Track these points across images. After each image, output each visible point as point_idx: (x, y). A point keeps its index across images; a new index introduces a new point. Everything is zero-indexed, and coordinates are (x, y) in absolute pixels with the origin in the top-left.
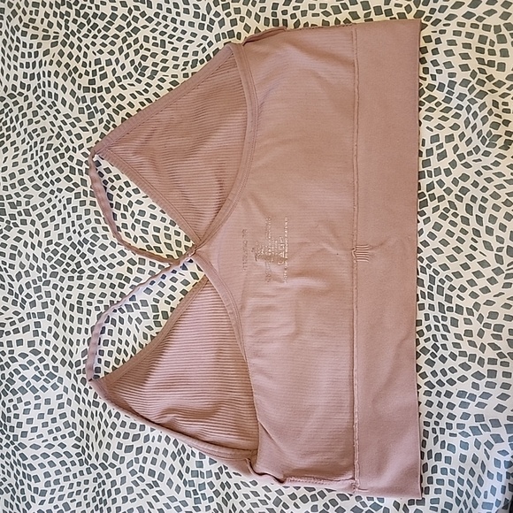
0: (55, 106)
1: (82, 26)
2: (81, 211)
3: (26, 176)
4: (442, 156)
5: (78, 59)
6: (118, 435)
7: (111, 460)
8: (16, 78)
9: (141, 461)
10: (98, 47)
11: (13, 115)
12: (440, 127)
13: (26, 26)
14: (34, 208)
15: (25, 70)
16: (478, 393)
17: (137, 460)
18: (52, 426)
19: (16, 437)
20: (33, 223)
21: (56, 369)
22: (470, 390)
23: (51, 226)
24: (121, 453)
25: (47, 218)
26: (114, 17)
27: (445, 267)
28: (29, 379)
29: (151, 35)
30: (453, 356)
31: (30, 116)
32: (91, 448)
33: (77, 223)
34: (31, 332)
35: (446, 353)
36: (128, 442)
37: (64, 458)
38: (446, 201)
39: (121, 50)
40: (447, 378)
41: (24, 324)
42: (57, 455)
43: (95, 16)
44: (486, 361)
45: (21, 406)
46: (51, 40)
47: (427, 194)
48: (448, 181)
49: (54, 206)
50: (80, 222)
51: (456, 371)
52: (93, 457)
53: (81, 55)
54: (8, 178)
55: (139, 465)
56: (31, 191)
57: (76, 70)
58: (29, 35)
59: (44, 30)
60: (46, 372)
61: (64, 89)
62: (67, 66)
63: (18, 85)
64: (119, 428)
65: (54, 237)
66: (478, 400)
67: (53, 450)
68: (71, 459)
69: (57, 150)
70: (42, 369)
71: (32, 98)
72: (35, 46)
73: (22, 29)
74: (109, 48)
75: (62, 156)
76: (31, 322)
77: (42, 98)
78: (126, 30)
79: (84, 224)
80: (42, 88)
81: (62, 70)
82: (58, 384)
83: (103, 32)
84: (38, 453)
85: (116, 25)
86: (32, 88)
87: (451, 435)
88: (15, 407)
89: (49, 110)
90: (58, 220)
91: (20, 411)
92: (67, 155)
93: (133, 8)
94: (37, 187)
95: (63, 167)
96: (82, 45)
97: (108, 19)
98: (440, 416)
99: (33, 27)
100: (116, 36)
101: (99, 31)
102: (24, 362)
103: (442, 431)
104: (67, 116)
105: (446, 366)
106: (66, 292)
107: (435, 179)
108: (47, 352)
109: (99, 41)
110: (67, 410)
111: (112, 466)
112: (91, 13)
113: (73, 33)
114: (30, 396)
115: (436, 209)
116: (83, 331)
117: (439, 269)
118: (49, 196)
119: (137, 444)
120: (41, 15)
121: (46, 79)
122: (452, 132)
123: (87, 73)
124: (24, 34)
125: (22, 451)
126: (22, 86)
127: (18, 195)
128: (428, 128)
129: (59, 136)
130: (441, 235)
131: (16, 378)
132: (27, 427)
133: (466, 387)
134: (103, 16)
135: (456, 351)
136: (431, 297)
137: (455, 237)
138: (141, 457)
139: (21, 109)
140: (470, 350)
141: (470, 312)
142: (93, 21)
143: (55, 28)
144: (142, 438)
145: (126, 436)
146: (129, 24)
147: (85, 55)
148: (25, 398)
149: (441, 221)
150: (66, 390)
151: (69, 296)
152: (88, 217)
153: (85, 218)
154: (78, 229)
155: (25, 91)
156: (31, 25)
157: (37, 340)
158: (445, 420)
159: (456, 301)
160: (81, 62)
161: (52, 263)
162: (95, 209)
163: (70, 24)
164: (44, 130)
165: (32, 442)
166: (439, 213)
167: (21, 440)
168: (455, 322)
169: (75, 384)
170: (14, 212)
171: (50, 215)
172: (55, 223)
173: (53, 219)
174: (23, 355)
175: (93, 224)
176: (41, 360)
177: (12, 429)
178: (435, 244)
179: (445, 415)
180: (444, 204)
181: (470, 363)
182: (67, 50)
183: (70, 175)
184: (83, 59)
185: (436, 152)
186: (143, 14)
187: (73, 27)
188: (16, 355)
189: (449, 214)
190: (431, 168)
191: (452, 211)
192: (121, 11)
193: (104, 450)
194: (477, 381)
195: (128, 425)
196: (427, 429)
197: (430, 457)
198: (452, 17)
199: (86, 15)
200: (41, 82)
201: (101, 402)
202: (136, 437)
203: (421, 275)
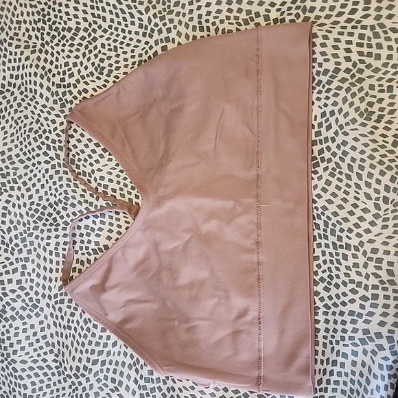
0: (35, 98)
1: (54, 37)
2: (56, 178)
3: (13, 153)
4: (329, 128)
5: (52, 63)
6: (87, 351)
7: (82, 371)
8: (4, 78)
9: (105, 371)
10: (67, 53)
11: (3, 106)
12: (325, 105)
13: (12, 38)
14: (20, 177)
15: (12, 72)
16: (364, 312)
17: (102, 371)
18: (36, 346)
19: (8, 355)
20: (19, 189)
21: (38, 301)
22: (359, 310)
23: (33, 191)
24: (89, 365)
25: (30, 184)
26: (78, 29)
27: (335, 214)
28: (18, 309)
29: (106, 43)
30: (345, 284)
31: (15, 107)
32: (66, 362)
33: (53, 187)
34: (19, 273)
35: (339, 282)
36: (95, 357)
37: (46, 370)
38: (333, 162)
39: (84, 55)
40: (341, 300)
41: (13, 267)
42: (41, 368)
43: (63, 29)
44: (370, 287)
45: (12, 331)
46: (31, 49)
47: (318, 157)
48: (333, 147)
49: (35, 176)
50: (55, 187)
51: (347, 295)
52: (68, 369)
53: (54, 59)
55: (103, 374)
56: (18, 165)
57: (50, 71)
58: (14, 46)
59: (26, 42)
60: (30, 304)
61: (41, 86)
62: (44, 68)
63: (6, 84)
64: (87, 346)
65: (36, 199)
66: (365, 317)
67: (38, 364)
68: (52, 371)
69: (36, 132)
70: (27, 301)
71: (17, 93)
72: (19, 54)
73: (9, 41)
74: (75, 53)
75: (40, 136)
76: (19, 265)
77: (25, 93)
78: (88, 39)
79: (58, 188)
80: (25, 85)
81: (40, 71)
82: (40, 313)
83: (70, 42)
84: (26, 366)
85: (80, 36)
86: (17, 86)
87: (344, 345)
88: (8, 332)
89: (30, 102)
90: (38, 186)
91: (11, 335)
92: (44, 136)
93: (92, 22)
94: (22, 161)
95: (41, 145)
96: (55, 52)
97: (73, 31)
98: (335, 331)
99: (17, 40)
100: (80, 45)
101: (67, 41)
102: (13, 296)
103: (337, 343)
104: (44, 106)
105: (340, 292)
106: (46, 241)
108: (31, 288)
109: (67, 48)
110: (47, 332)
111: (83, 375)
112: (60, 27)
113: (47, 43)
114: (18, 323)
115: (326, 169)
116: (60, 270)
117: (331, 216)
118: (31, 168)
119: (101, 358)
120: (23, 30)
121: (28, 79)
123: (59, 73)
124: (10, 45)
125: (13, 365)
126: (10, 84)
127: (7, 167)
128: (319, 106)
129: (38, 121)
130: (331, 189)
131: (8, 308)
132: (17, 347)
133: (355, 307)
134: (70, 29)
135: (347, 280)
136: (326, 237)
137: (342, 190)
138: (105, 368)
139: (8, 102)
140: (357, 279)
141: (356, 249)
142: (62, 33)
143: (34, 39)
144: (105, 353)
145: (93, 352)
146: (90, 35)
147: (57, 59)
148: (15, 324)
149: (330, 179)
150: (46, 317)
151: (48, 244)
152: (61, 183)
153: (59, 183)
154: (54, 192)
155: (11, 89)
156: (16, 38)
157: (23, 279)
158: (340, 333)
159: (345, 240)
160: (54, 65)
161: (35, 219)
162: (67, 176)
163: (45, 36)
164: (26, 117)
165: (21, 359)
166: (328, 172)
167: (12, 357)
168: (345, 257)
169: (53, 312)
170: (5, 180)
171: (32, 182)
172: (36, 188)
173: (34, 185)
174: (13, 291)
175: (65, 188)
176: (27, 294)
177: (6, 348)
178: (327, 196)
179: (340, 330)
180: (332, 165)
181: (357, 289)
182: (43, 56)
183: (47, 151)
184: (55, 63)
185: (325, 125)
186: (100, 27)
187: (48, 38)
188: (7, 291)
189: (336, 173)
190: (322, 138)
191: (338, 170)
192: (84, 25)
193: (77, 363)
194: (363, 303)
195: (94, 343)
196: (325, 341)
197: (328, 364)
198: (336, 23)
199: (57, 29)
200: (24, 81)
201: (73, 326)
202: (101, 353)
203: (317, 221)
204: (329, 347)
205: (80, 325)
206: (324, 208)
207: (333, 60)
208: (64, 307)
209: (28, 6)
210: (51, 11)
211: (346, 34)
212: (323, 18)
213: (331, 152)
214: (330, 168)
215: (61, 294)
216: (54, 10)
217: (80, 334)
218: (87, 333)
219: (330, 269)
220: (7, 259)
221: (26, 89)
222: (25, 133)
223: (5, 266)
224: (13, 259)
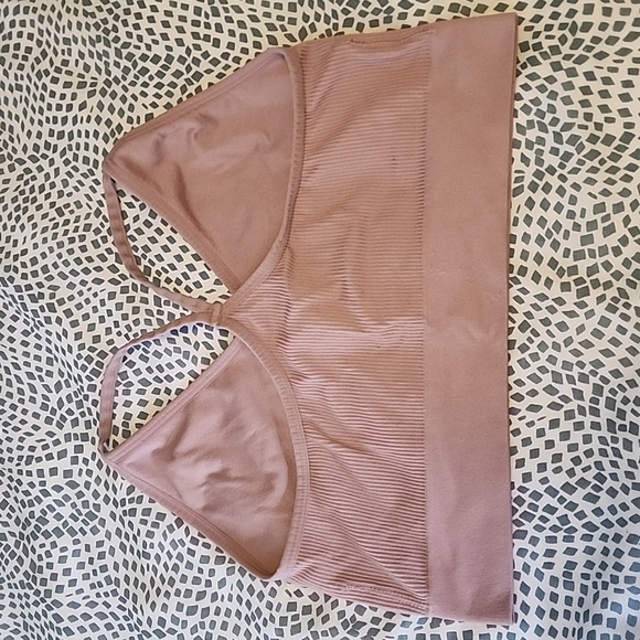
0: (93, 175)
1: (126, 70)
2: (128, 308)
3: (49, 261)
4: (609, 231)
5: (121, 113)
6: (178, 593)
7: (169, 625)
8: (39, 135)
9: (207, 625)
10: (151, 99)
11: (37, 184)
12: (606, 193)
13: (58, 70)
14: (61, 302)
15: (52, 126)
17: (202, 625)
18: (94, 579)
19: (48, 593)
20: (59, 321)
21: (97, 507)
23: (83, 327)
24: (182, 616)
25: (77, 315)
26: (169, 59)
27: (617, 374)
28: (66, 518)
30: (625, 489)
31: (60, 186)
32: (139, 611)
33: (123, 324)
34: (68, 459)
35: (616, 486)
36: (191, 602)
37: (110, 619)
38: (614, 288)
40: (617, 517)
41: (60, 448)
42: (101, 616)
43: (144, 58)
45: (56, 553)
46: (88, 89)
47: (588, 280)
48: (617, 263)
49: (87, 301)
50: (126, 323)
51: (628, 508)
52: (145, 622)
53: (125, 107)
54: (29, 264)
55: (205, 631)
56: (57, 281)
57: (119, 128)
58: (61, 83)
59: (80, 76)
60: (84, 511)
63: (42, 145)
64: (178, 585)
65: (87, 339)
67: (97, 610)
68: (119, 622)
69: (97, 231)
70: (80, 507)
71: (59, 162)
72: (69, 97)
73: (53, 74)
74: (165, 100)
75: (104, 239)
76: (70, 447)
77: (73, 163)
78: (186, 76)
79: (132, 325)
80: (74, 150)
81: (103, 129)
82: (99, 527)
83: (157, 80)
84: (77, 613)
85: (172, 70)
86: (60, 149)
87: (616, 591)
88: (48, 554)
89: (83, 179)
90: (94, 318)
91: (54, 560)
93: (191, 47)
94: (63, 276)
95: (106, 254)
96: (128, 95)
97: (162, 62)
98: (604, 566)
99: (66, 72)
100: (173, 85)
101: (151, 78)
102: (59, 496)
103: (605, 586)
105: (617, 502)
107: (599, 260)
108: (87, 485)
109: (151, 90)
110: (109, 561)
111: (172, 631)
112: (138, 54)
113: (117, 80)
114: (66, 540)
115: (601, 299)
117: (609, 377)
119: (202, 604)
120: (75, 55)
121: (82, 141)
122: (620, 199)
124: (55, 81)
125: (56, 611)
126: (48, 146)
127: (40, 285)
128: (590, 194)
129: (98, 213)
130: (610, 332)
131: (50, 516)
132: (63, 580)
134: (156, 59)
135: (629, 483)
136: (595, 412)
137: (629, 334)
138: (207, 621)
139: (47, 176)
142: (141, 64)
143: (93, 72)
144: (208, 596)
145: (188, 593)
146: (189, 69)
147: (131, 108)
148: (61, 542)
149: (609, 315)
150: (108, 535)
152: (136, 317)
153: (132, 317)
154: (124, 331)
155: (50, 153)
156: (64, 69)
157: (75, 469)
158: (610, 571)
159: (630, 417)
160: (125, 117)
161: (87, 373)
162: (147, 307)
163: (112, 68)
164: (78, 205)
165: (70, 600)
166: (605, 304)
167: (55, 596)
168: (628, 445)
169: (121, 527)
170: (36, 306)
171: (83, 311)
172: (89, 322)
173: (86, 317)
174: (58, 488)
175: (142, 325)
176: (80, 495)
177: (44, 582)
178: (602, 344)
179: (611, 565)
180: (612, 293)
182: (107, 101)
183: (117, 265)
184: (127, 113)
185: (601, 226)
186: (206, 55)
187: (116, 72)
188: (48, 487)
189: (619, 305)
190: (594, 246)
191: (623, 301)
192: (178, 51)
193: (158, 613)
195: (190, 579)
196: (585, 582)
197: (586, 619)
199: (130, 57)
200: (73, 143)
201: (153, 553)
202: (201, 595)
203: (580, 386)
204: (591, 591)
205: (165, 551)
206: (597, 364)
207: (620, 121)
208: (135, 520)
209: (81, 12)
210: (119, 25)
213: (612, 271)
214: (608, 298)
215: (131, 501)
216: (125, 23)
217: (166, 566)
218: (178, 562)
219: (598, 465)
220: (51, 434)
221: (76, 157)
222: (76, 230)
223: (45, 447)
224: (60, 435)
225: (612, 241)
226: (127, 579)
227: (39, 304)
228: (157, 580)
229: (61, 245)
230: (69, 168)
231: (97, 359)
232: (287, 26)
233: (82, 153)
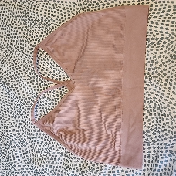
0: (23, 51)
1: (31, 24)
2: (32, 86)
3: (11, 75)
4: (157, 63)
5: (30, 35)
6: (47, 162)
7: (45, 170)
8: (9, 41)
9: (55, 171)
10: (37, 31)
11: (8, 54)
12: (156, 53)
14: (15, 85)
15: (12, 39)
16: (171, 143)
17: (53, 170)
18: (25, 159)
20: (14, 90)
21: (25, 140)
22: (168, 143)
23: (21, 91)
24: (48, 168)
25: (19, 89)
26: (42, 20)
27: (160, 100)
28: (17, 143)
29: (54, 26)
30: (162, 131)
31: (14, 55)
32: (37, 167)
33: (31, 91)
35: (160, 130)
36: (50, 164)
37: (29, 170)
38: (158, 78)
39: (45, 32)
40: (161, 138)
41: (15, 124)
42: (27, 169)
43: (36, 20)
44: (174, 133)
45: (14, 152)
46: (21, 29)
47: (152, 76)
48: (159, 71)
49: (22, 85)
51: (163, 136)
52: (38, 170)
54: (6, 75)
55: (54, 172)
56: (14, 80)
57: (29, 39)
58: (14, 27)
59: (19, 25)
60: (22, 141)
62: (26, 37)
63: (9, 44)
64: (47, 160)
65: (22, 95)
66: (171, 145)
67: (25, 167)
68: (31, 170)
69: (24, 66)
70: (21, 140)
71: (14, 48)
72: (16, 31)
73: (12, 25)
74: (41, 31)
75: (26, 68)
76: (18, 124)
77: (17, 48)
78: (46, 25)
79: (33, 91)
80: (18, 45)
81: (25, 39)
82: (26, 145)
83: (39, 26)
84: (20, 168)
85: (43, 23)
86: (14, 45)
87: (161, 158)
88: (12, 152)
89: (20, 53)
90: (24, 89)
91: (14, 154)
93: (48, 17)
94: (15, 78)
95: (26, 72)
96: (32, 30)
97: (40, 21)
98: (158, 151)
99: (15, 25)
100: (43, 27)
101: (37, 26)
102: (15, 137)
103: (158, 157)
104: (27, 55)
105: (160, 135)
106: (27, 114)
107: (154, 71)
108: (23, 134)
109: (37, 29)
110: (29, 154)
111: (45, 172)
112: (34, 19)
113: (29, 27)
116: (33, 127)
117: (158, 101)
118: (19, 81)
119: (53, 165)
120: (18, 20)
121: (20, 42)
122: (160, 55)
123: (33, 40)
124: (12, 27)
125: (14, 168)
126: (11, 44)
127: (9, 81)
128: (152, 53)
129: (24, 61)
130: (157, 89)
131: (13, 142)
132: (16, 159)
133: (167, 142)
135: (163, 129)
136: (155, 111)
137: (162, 90)
138: (54, 169)
139: (11, 52)
140: (168, 129)
141: (168, 116)
142: (35, 22)
143: (22, 24)
144: (55, 163)
145: (49, 162)
146: (47, 23)
147: (32, 34)
148: (16, 149)
149: (157, 85)
150: (28, 147)
151: (28, 115)
152: (34, 89)
154: (31, 93)
155: (11, 46)
156: (15, 24)
157: (19, 129)
159: (163, 112)
161: (22, 104)
162: (37, 86)
163: (27, 23)
164: (19, 59)
165: (18, 165)
166: (156, 82)
167: (14, 164)
168: (163, 119)
169: (32, 145)
171: (21, 88)
172: (22, 90)
173: (21, 89)
174: (15, 135)
175: (36, 91)
176: (21, 136)
177: (11, 160)
178: (156, 93)
179: (160, 151)
181: (168, 133)
182: (26, 32)
183: (29, 75)
185: (155, 61)
186: (52, 19)
187: (28, 24)
188: (12, 135)
189: (160, 82)
190: (153, 67)
192: (44, 18)
193: (42, 167)
194: (170, 140)
195: (50, 158)
196: (153, 156)
198: (161, 16)
199: (32, 20)
200: (17, 43)
201: (40, 151)
202: (53, 163)
203: (150, 104)
205: (44, 151)
206: (155, 98)
207: (160, 34)
208: (36, 143)
209: (19, 9)
210: (29, 12)
211: (166, 21)
212: (156, 14)
213: (158, 73)
214: (157, 80)
215: (34, 138)
216: (31, 11)
217: (44, 155)
218: (47, 154)
219: (156, 125)
220: (13, 120)
221: (18, 47)
222: (18, 66)
223: (11, 124)
224: (15, 121)
225: (158, 65)
226: (33, 159)
227: (9, 86)
228: (41, 159)
229: (14, 70)
230: (16, 50)
231: (24, 100)
232: (73, 11)
233: (20, 46)
